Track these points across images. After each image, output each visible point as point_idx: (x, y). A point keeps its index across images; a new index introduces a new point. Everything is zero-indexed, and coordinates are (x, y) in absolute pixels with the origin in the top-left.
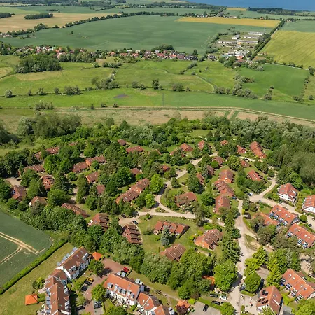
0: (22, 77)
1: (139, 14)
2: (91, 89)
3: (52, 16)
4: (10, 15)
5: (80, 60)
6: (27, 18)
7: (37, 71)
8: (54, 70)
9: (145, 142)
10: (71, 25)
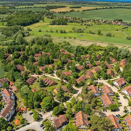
0: (51, 26)
1: (118, 8)
2: (71, 32)
3: (80, 7)
4: (65, 7)
5: (77, 22)
6: (70, 8)
7: (57, 25)
8: (64, 25)
9: (72, 51)
10: (85, 11)
